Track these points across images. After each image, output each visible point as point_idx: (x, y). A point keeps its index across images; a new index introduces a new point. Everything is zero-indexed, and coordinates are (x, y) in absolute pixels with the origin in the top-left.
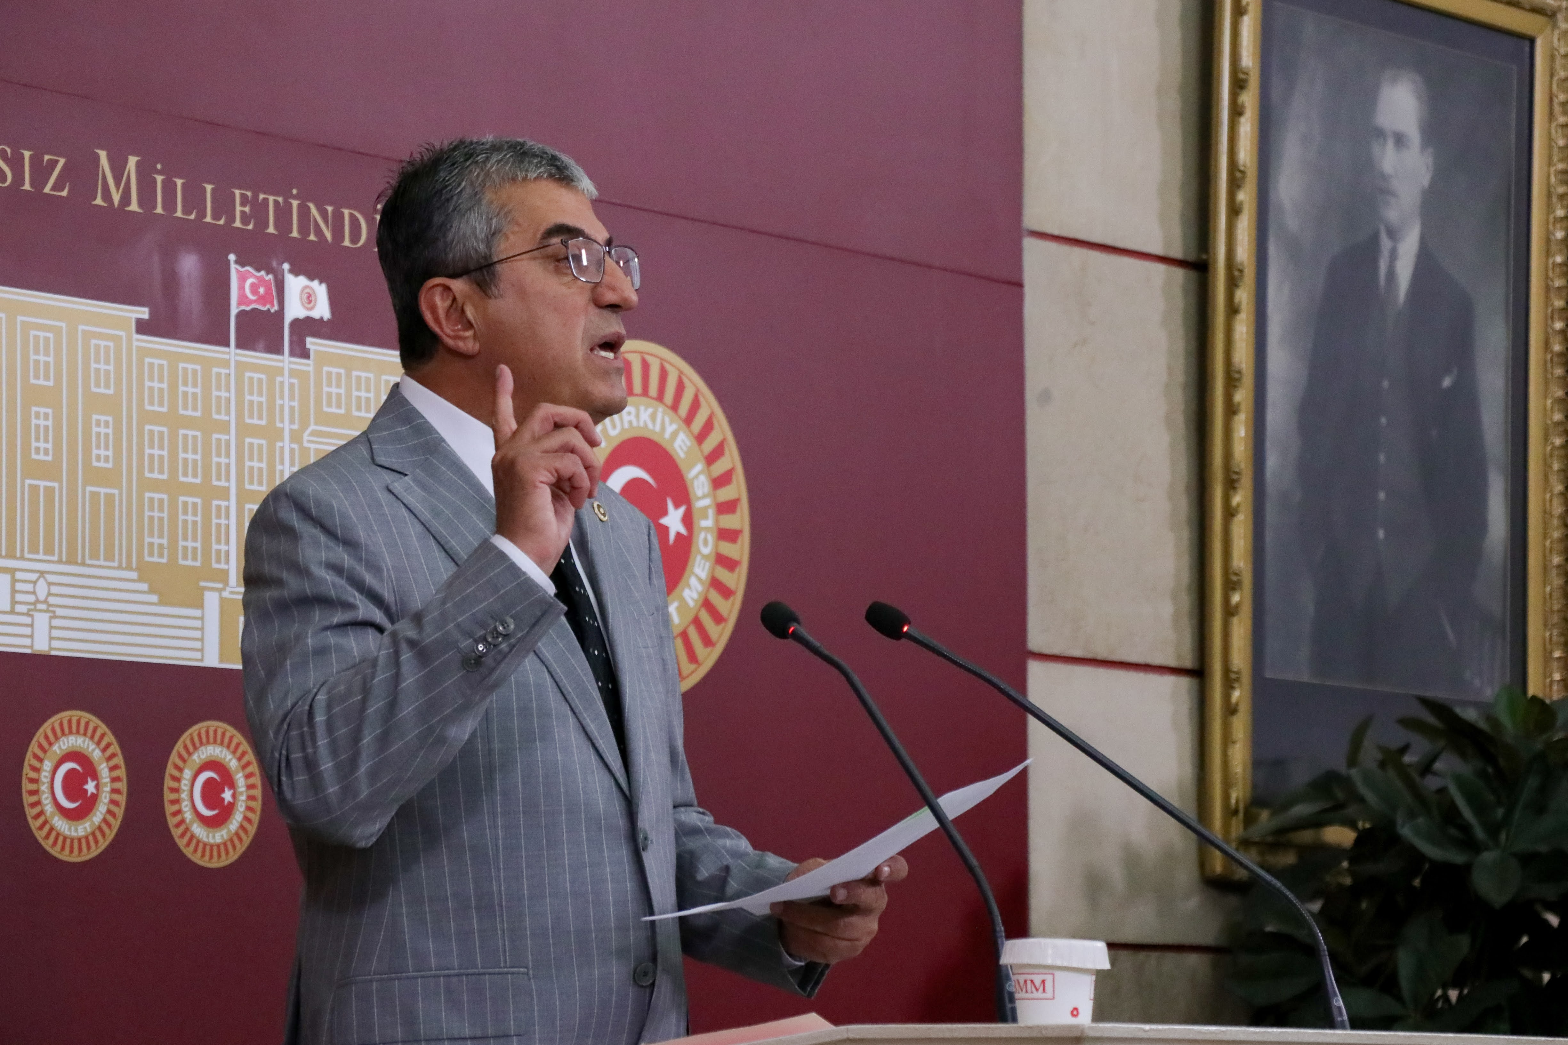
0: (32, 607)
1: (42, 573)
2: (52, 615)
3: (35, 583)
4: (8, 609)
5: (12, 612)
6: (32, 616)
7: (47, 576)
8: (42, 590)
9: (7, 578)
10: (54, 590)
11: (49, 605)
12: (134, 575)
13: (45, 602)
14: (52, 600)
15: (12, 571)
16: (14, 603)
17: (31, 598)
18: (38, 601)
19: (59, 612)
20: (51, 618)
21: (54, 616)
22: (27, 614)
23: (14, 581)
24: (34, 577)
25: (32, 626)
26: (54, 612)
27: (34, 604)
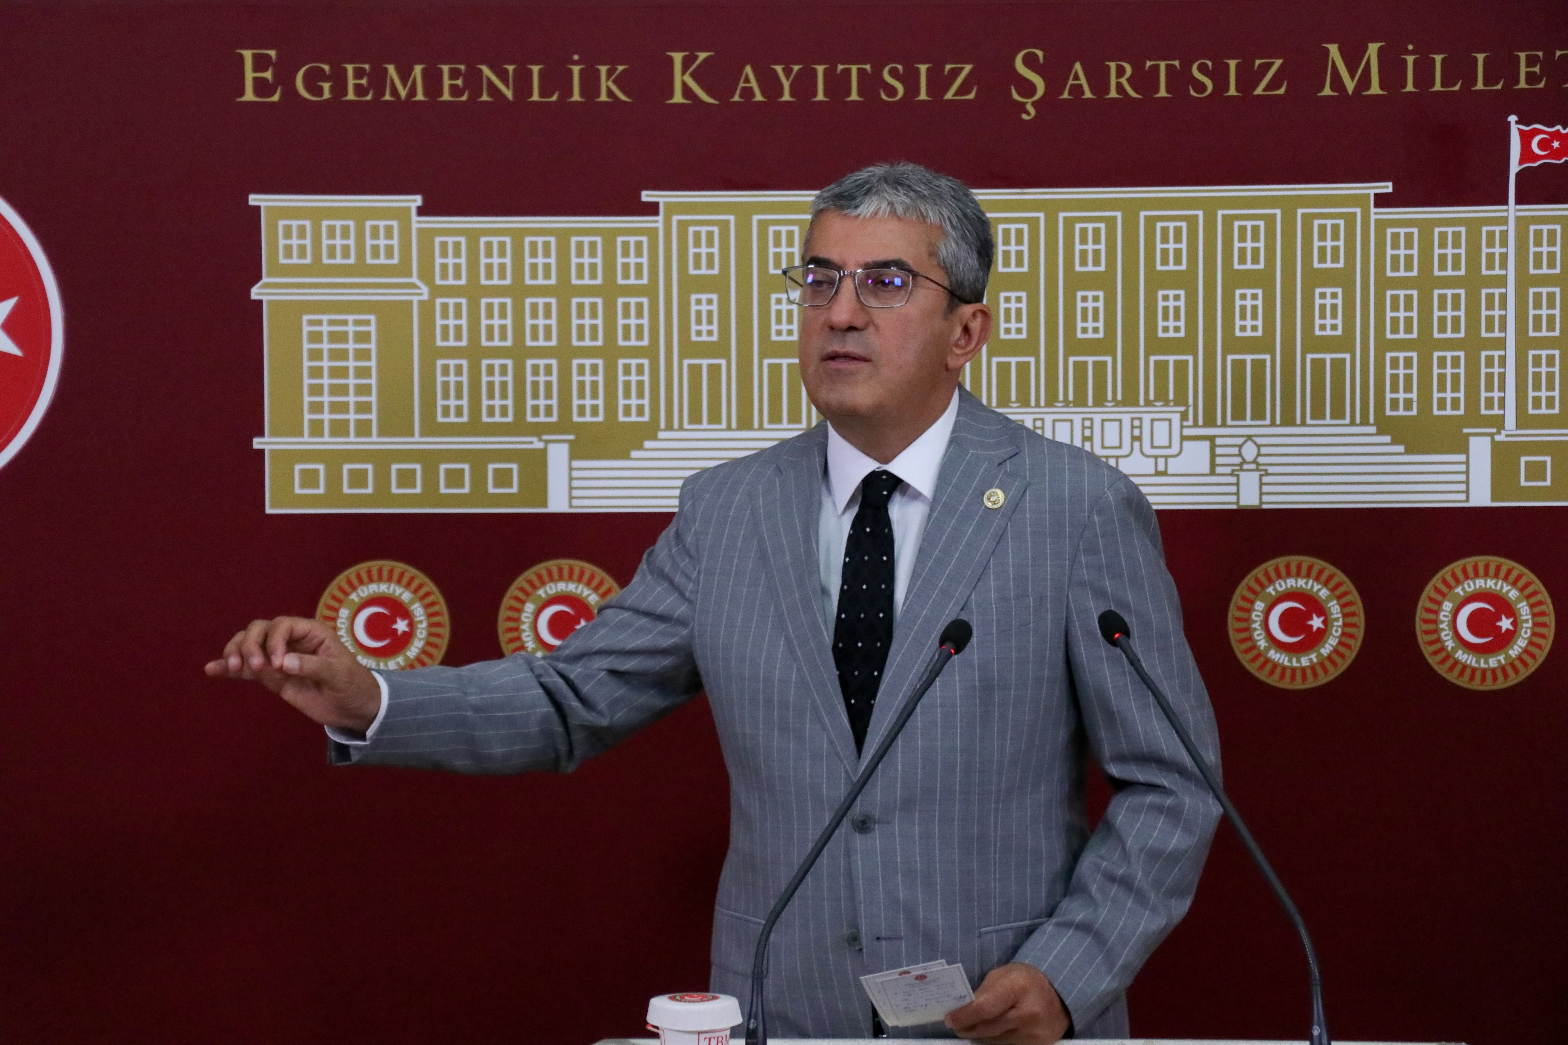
0: (1238, 468)
1: (1249, 437)
2: (1263, 473)
3: (1240, 446)
4: (1207, 471)
5: (1213, 473)
6: (1238, 476)
7: (1255, 439)
8: (1250, 452)
9: (1206, 444)
10: (1264, 450)
11: (1258, 464)
12: (1373, 430)
13: (1255, 462)
14: (1261, 460)
15: (1211, 439)
16: (1213, 465)
17: (1238, 460)
18: (1244, 461)
19: (1271, 470)
20: (1261, 476)
21: (1267, 474)
22: (1232, 474)
23: (1213, 447)
24: (1239, 441)
25: (1237, 484)
26: (1266, 470)
27: (1241, 465)
